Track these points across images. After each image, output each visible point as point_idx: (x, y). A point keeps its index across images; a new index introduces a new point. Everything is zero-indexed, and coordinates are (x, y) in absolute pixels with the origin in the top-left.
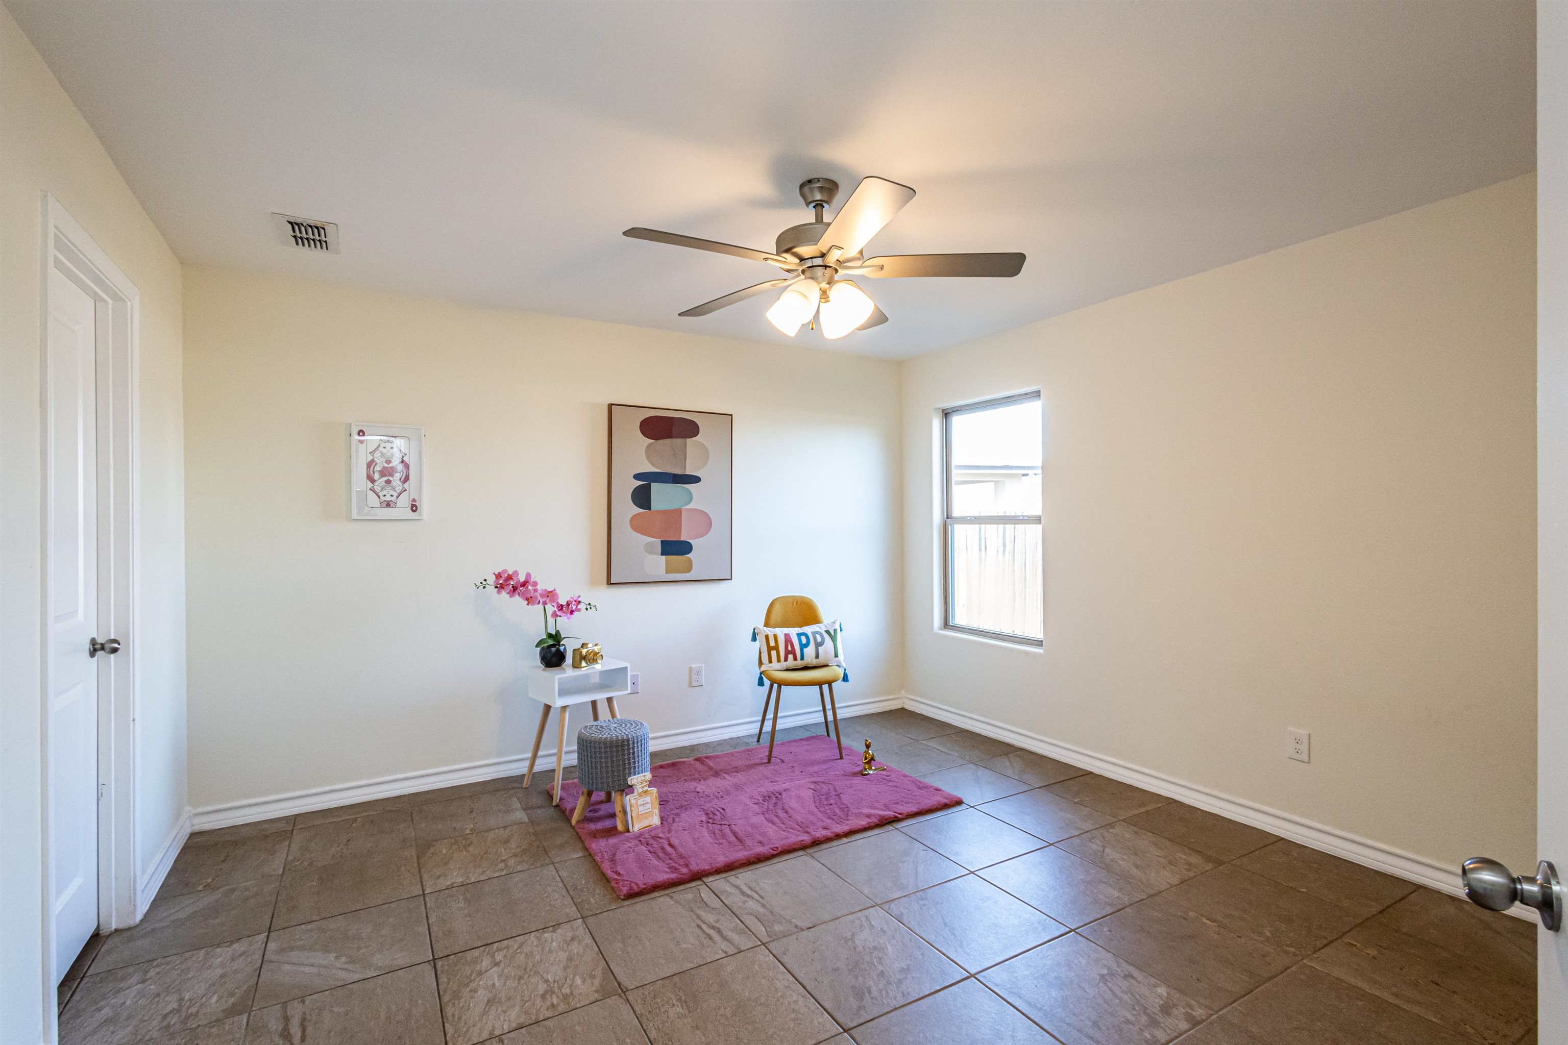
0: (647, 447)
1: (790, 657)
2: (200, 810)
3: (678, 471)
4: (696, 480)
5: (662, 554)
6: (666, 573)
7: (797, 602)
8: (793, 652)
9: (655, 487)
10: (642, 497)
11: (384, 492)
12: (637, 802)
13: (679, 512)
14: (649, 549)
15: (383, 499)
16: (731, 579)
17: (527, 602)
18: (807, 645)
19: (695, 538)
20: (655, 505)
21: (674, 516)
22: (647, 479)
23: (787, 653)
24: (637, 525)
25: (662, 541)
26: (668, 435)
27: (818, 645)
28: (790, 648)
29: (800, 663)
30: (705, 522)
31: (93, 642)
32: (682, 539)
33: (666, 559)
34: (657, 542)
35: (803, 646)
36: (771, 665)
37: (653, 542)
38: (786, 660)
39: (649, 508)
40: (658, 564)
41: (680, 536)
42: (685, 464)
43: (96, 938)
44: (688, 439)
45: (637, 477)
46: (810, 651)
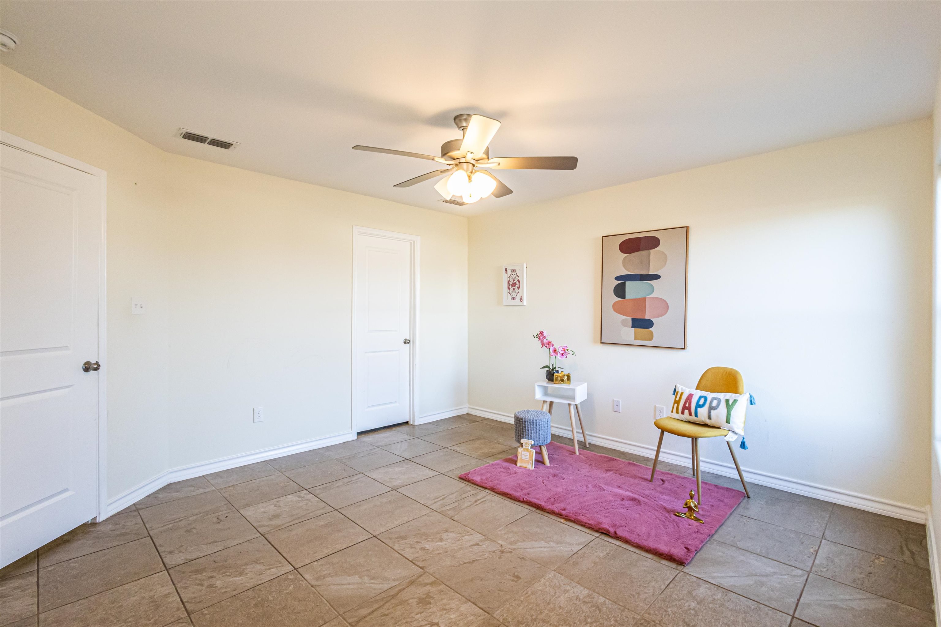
0: (624, 259)
1: (686, 411)
2: (471, 407)
3: (644, 273)
4: (657, 277)
5: (632, 327)
6: (635, 340)
7: (726, 373)
8: (689, 409)
9: (628, 283)
10: (620, 291)
11: (513, 294)
12: (522, 452)
13: (644, 300)
14: (624, 323)
15: (512, 296)
16: (684, 349)
17: (542, 346)
18: (702, 406)
19: (655, 318)
20: (628, 296)
21: (641, 303)
22: (623, 279)
23: (684, 408)
24: (617, 308)
25: (632, 319)
26: (638, 249)
27: (711, 408)
28: (687, 405)
29: (693, 418)
30: (664, 307)
31: (406, 340)
32: (646, 318)
33: (635, 330)
34: (629, 319)
35: (698, 406)
36: (672, 413)
37: (625, 319)
38: (683, 413)
39: (625, 298)
40: (629, 333)
41: (645, 316)
42: (649, 267)
43: (407, 423)
44: (651, 251)
45: (617, 278)
46: (703, 412)
